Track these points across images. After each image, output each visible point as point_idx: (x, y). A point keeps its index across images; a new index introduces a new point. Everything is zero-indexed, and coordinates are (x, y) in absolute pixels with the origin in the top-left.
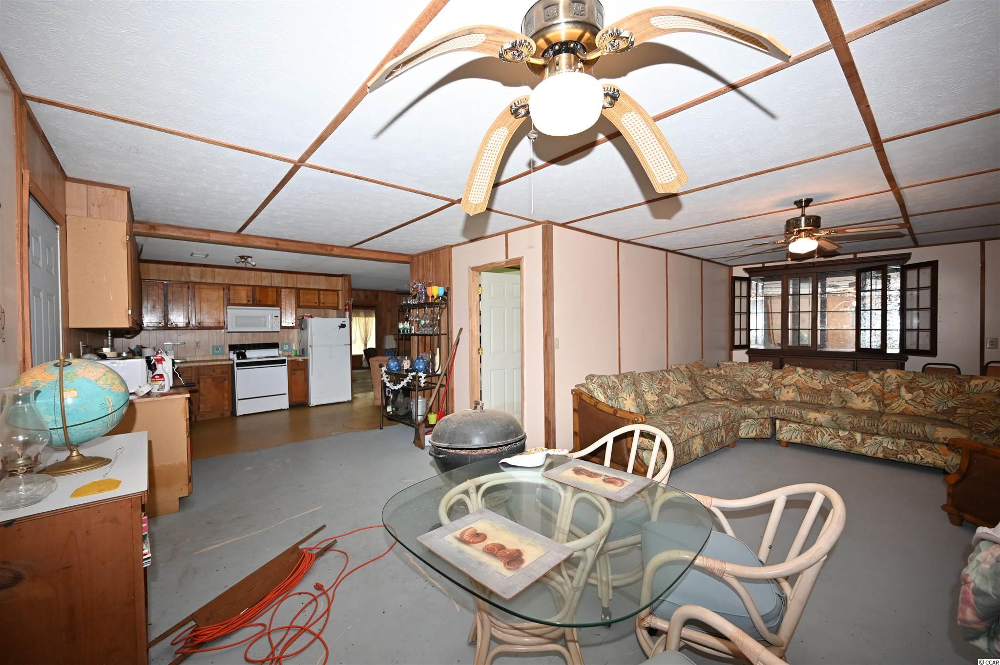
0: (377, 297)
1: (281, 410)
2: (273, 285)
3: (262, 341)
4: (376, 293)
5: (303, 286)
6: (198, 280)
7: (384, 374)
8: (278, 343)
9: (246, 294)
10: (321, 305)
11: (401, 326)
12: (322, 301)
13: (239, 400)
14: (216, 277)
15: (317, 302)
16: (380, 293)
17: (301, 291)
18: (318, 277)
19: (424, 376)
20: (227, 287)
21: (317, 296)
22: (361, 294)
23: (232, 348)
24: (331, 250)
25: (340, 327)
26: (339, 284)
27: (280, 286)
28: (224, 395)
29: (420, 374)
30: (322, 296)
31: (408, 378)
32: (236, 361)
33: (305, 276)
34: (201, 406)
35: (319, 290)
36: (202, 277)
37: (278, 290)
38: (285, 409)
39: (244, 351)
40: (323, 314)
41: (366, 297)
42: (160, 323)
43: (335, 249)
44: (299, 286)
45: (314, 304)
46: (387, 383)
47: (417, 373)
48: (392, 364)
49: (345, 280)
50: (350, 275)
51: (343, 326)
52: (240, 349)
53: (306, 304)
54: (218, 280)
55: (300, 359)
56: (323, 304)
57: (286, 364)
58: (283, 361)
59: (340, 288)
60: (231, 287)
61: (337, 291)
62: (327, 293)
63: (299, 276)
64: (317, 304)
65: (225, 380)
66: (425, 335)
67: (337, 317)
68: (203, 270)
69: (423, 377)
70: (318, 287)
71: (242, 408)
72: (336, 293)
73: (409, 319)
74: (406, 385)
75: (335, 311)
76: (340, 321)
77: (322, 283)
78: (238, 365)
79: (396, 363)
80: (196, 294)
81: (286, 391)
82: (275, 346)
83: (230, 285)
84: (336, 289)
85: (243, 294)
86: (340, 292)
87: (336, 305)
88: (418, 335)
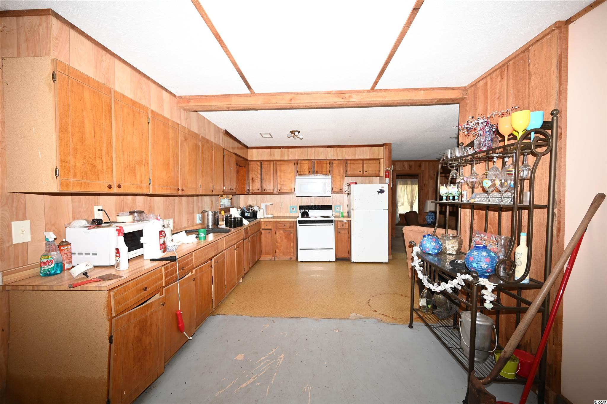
0: (420, 166)
1: (330, 261)
2: (327, 158)
3: (322, 204)
4: (419, 163)
5: (350, 158)
6: (279, 159)
7: (416, 258)
8: (331, 206)
9: (308, 167)
10: (365, 173)
11: (443, 190)
12: (365, 169)
13: (300, 249)
14: (290, 155)
15: (361, 170)
16: (423, 163)
17: (349, 162)
18: (362, 148)
19: (490, 286)
20: (296, 162)
21: (361, 165)
22: (406, 165)
23: (301, 208)
24: (350, 97)
25: (379, 192)
26: (380, 153)
27: (333, 158)
28: (291, 244)
29: (483, 281)
30: (365, 165)
31: (455, 282)
32: (300, 219)
33: (352, 148)
34: (277, 250)
35: (363, 160)
36: (282, 155)
37: (331, 162)
38: (332, 262)
39: (307, 211)
40: (367, 181)
41: (411, 167)
42: (258, 190)
43: (354, 95)
44: (347, 158)
45: (358, 172)
46: (419, 273)
47: (476, 278)
48: (428, 245)
49: (386, 148)
50: (391, 144)
51: (382, 191)
52: (305, 210)
53: (352, 173)
54: (291, 158)
55: (345, 220)
56: (366, 172)
57: (334, 224)
58: (331, 221)
59: (381, 156)
60: (299, 162)
61: (379, 159)
62: (370, 162)
63: (347, 149)
64: (361, 173)
65: (291, 233)
66: (488, 208)
67: (380, 183)
68: (282, 151)
69: (490, 290)
70: (362, 158)
71: (302, 256)
72: (378, 161)
73: (458, 181)
74: (450, 291)
75: (379, 178)
76: (379, 187)
77: (365, 154)
78: (300, 222)
79: (434, 244)
80: (278, 168)
81: (333, 246)
82: (329, 207)
83: (298, 160)
84: (378, 158)
85: (306, 166)
86: (382, 161)
87: (377, 172)
88: (473, 207)
